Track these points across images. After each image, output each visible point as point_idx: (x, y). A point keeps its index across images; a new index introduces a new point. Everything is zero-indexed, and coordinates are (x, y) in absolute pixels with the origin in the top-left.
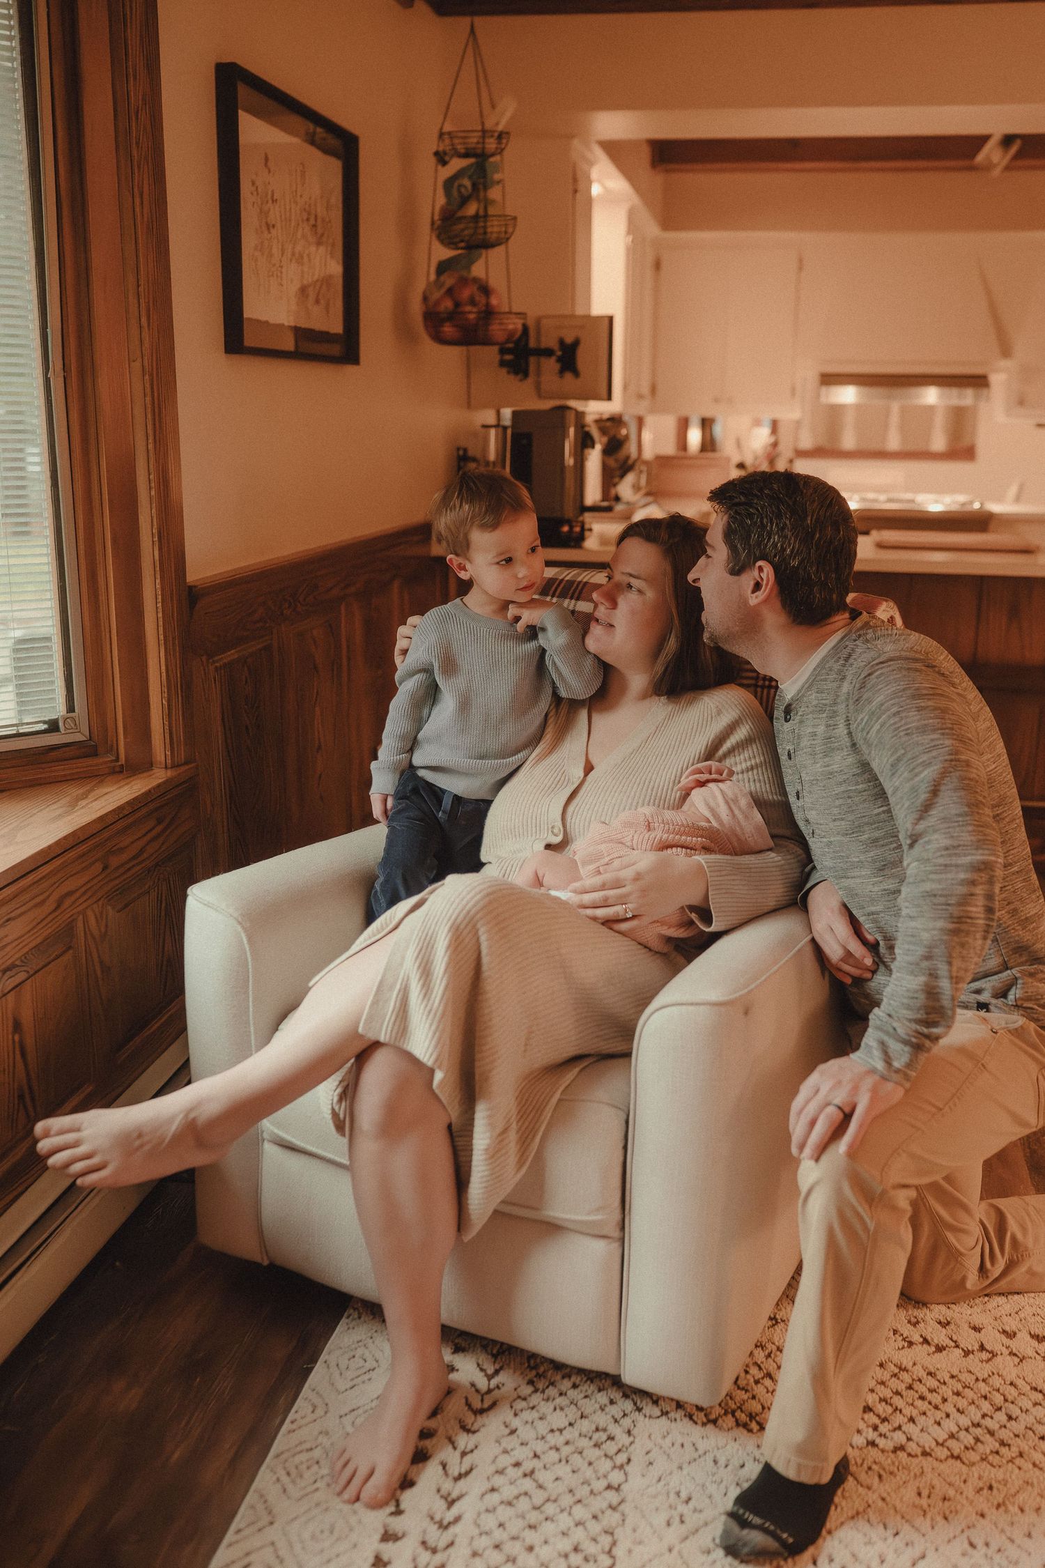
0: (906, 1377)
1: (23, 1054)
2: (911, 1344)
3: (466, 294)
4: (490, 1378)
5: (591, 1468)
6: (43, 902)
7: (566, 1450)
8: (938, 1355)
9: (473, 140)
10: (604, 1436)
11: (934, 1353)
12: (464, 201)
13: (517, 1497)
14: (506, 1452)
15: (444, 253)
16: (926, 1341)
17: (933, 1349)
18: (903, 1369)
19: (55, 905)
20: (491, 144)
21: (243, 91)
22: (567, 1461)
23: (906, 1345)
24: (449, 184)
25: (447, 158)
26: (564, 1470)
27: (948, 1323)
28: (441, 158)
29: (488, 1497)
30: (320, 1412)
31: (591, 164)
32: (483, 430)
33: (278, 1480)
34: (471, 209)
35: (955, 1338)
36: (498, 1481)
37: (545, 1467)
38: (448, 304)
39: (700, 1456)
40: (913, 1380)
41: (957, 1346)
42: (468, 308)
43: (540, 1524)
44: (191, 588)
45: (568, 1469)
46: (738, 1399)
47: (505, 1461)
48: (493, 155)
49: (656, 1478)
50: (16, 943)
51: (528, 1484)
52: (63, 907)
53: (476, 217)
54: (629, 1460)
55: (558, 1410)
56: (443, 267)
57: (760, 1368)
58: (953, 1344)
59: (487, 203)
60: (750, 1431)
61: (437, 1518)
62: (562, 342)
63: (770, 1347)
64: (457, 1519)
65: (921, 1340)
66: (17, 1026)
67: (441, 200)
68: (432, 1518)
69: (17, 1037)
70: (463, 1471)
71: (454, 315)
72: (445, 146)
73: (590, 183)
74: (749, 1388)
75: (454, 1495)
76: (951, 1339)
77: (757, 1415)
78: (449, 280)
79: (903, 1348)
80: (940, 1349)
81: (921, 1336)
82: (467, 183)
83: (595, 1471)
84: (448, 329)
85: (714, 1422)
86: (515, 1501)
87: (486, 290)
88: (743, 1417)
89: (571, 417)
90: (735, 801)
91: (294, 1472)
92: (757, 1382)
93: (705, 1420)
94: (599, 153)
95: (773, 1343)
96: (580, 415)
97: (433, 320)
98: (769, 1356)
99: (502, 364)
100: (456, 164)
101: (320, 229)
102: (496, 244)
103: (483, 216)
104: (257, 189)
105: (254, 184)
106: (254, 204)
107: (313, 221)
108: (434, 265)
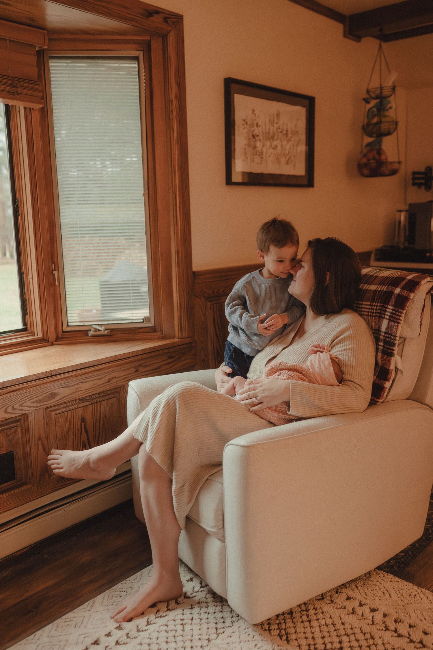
0: (371, 642)
1: (86, 431)
2: (387, 629)
3: (371, 156)
4: (201, 587)
5: (207, 630)
6: (102, 378)
7: (204, 621)
8: (397, 638)
9: (378, 92)
10: (222, 620)
11: (395, 636)
13: (171, 631)
14: (183, 614)
15: (368, 140)
16: (396, 631)
17: (396, 635)
18: (372, 638)
19: (107, 381)
21: (233, 86)
22: (200, 625)
23: (384, 629)
25: (369, 100)
26: (196, 628)
27: (415, 626)
28: (367, 101)
29: (162, 627)
30: (136, 581)
32: (398, 213)
33: (104, 598)
34: (375, 120)
35: (410, 634)
36: (171, 623)
37: (191, 624)
39: (252, 641)
40: (374, 644)
41: (409, 638)
42: (372, 161)
43: (171, 642)
44: (194, 272)
45: (199, 627)
46: (288, 625)
47: (181, 617)
48: (387, 98)
49: (227, 642)
50: (85, 391)
51: (179, 628)
52: (112, 382)
53: (377, 123)
54: (224, 632)
55: (215, 606)
56: (369, 145)
57: (308, 617)
58: (408, 636)
59: (383, 117)
60: (281, 639)
61: (139, 628)
63: (320, 611)
64: (146, 630)
65: (394, 629)
66: (83, 420)
67: (366, 119)
68: (138, 627)
69: (83, 424)
70: (162, 615)
71: (366, 165)
72: (368, 96)
74: (296, 623)
75: (152, 622)
76: (409, 634)
77: (290, 634)
78: (368, 150)
79: (382, 630)
80: (400, 636)
81: (396, 628)
82: (375, 110)
83: (208, 632)
84: (366, 171)
85: (270, 630)
86: (170, 632)
88: (283, 632)
90: (324, 362)
91: (110, 596)
92: (302, 622)
93: (267, 628)
95: (322, 610)
98: (316, 614)
99: (414, 184)
100: (373, 103)
101: (290, 135)
102: (389, 133)
103: (379, 123)
104: (247, 123)
105: (244, 121)
106: (244, 128)
107: (285, 132)
108: (364, 144)
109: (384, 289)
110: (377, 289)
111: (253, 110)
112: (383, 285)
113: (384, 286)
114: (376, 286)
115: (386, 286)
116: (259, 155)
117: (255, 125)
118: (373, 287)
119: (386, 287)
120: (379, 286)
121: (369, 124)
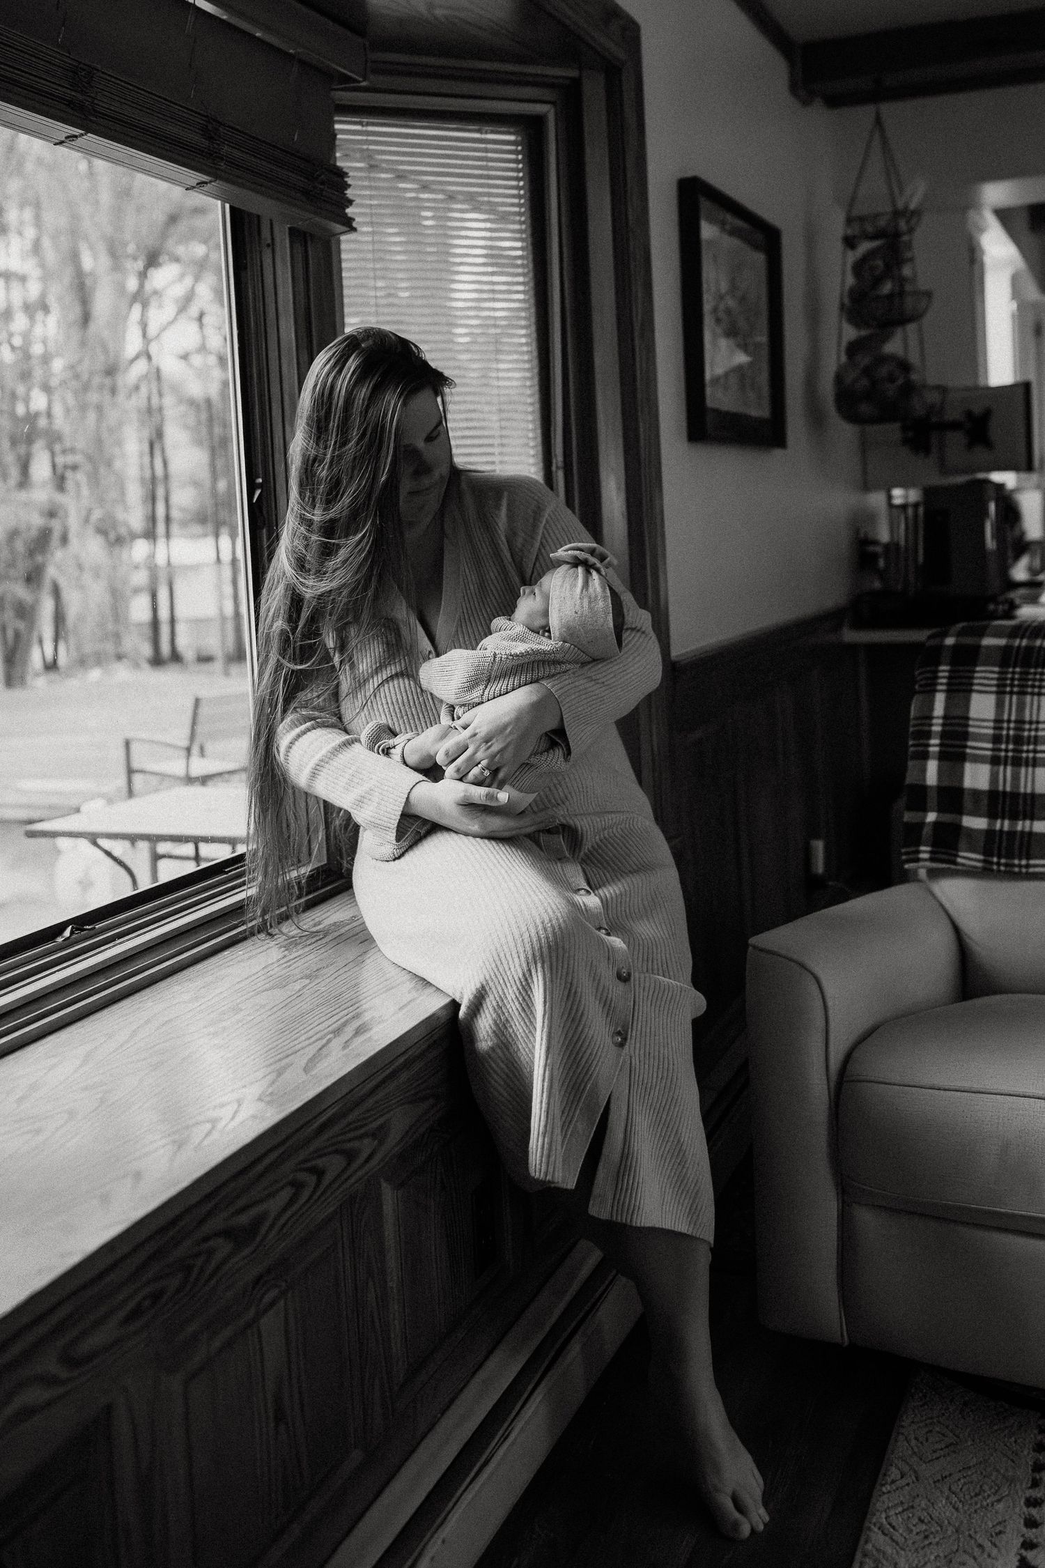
9: (885, 221)
12: (878, 281)
15: (854, 333)
20: (903, 225)
25: (856, 242)
28: (850, 242)
34: (887, 288)
38: (865, 383)
42: (887, 386)
44: (674, 663)
48: (905, 234)
56: (853, 349)
59: (902, 281)
62: (970, 415)
67: (851, 282)
71: (871, 394)
72: (854, 230)
82: (879, 263)
87: (905, 366)
89: (990, 490)
94: (992, 222)
96: (999, 486)
97: (847, 400)
99: (905, 442)
103: (899, 294)
108: (844, 346)
121: (860, 295)
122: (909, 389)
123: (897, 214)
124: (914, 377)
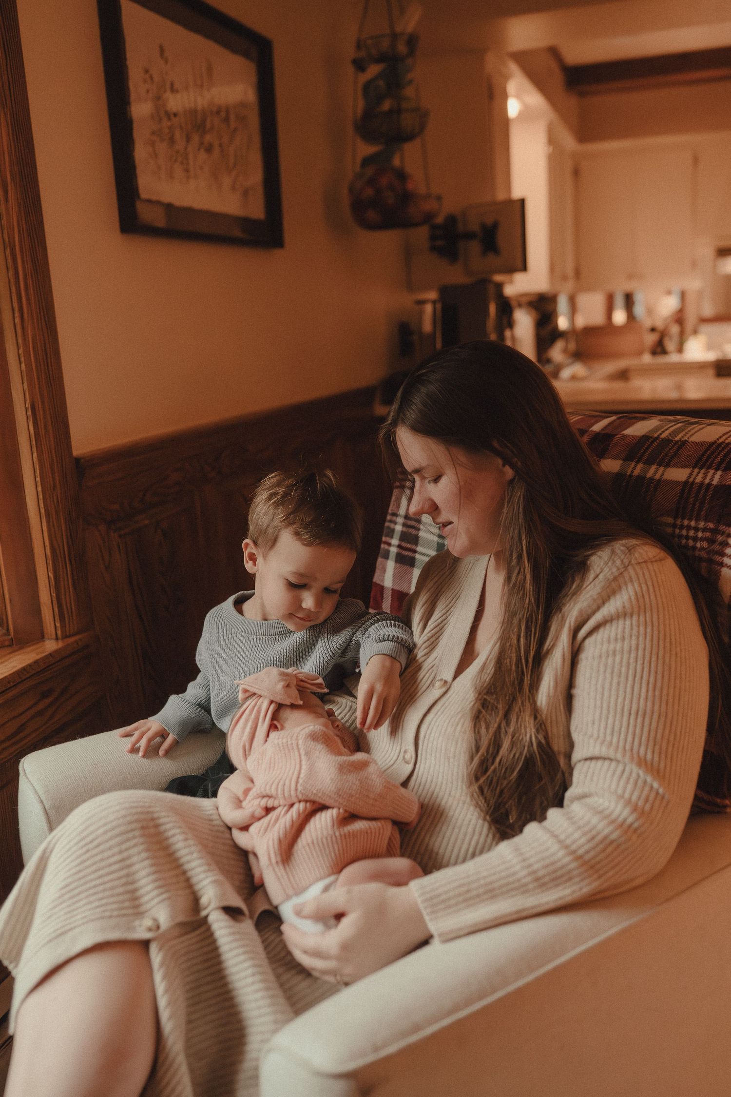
3: (384, 181)
9: (385, 44)
12: (380, 100)
15: (366, 149)
20: (402, 48)
24: (367, 87)
25: (364, 65)
28: (360, 65)
31: (507, 78)
34: (386, 105)
38: (369, 192)
42: (387, 194)
44: (77, 461)
48: (405, 58)
53: (390, 111)
56: (367, 161)
59: (401, 99)
62: (484, 227)
67: (361, 105)
71: (375, 202)
72: (362, 54)
73: (505, 97)
78: (370, 171)
82: (381, 83)
84: (372, 215)
87: (402, 176)
89: (491, 290)
94: (513, 68)
96: (499, 286)
97: (359, 207)
99: (433, 249)
100: (374, 70)
101: (233, 124)
102: (410, 138)
103: (397, 111)
104: (151, 77)
105: (147, 71)
106: (148, 91)
107: (223, 115)
108: (359, 161)
109: (712, 479)
110: (691, 480)
111: (162, 50)
112: (709, 468)
113: (712, 472)
114: (687, 471)
115: (717, 469)
116: (182, 163)
117: (168, 86)
118: (678, 474)
119: (719, 473)
120: (696, 470)
121: (368, 115)
122: (406, 197)
123: (395, 36)
124: (410, 186)
